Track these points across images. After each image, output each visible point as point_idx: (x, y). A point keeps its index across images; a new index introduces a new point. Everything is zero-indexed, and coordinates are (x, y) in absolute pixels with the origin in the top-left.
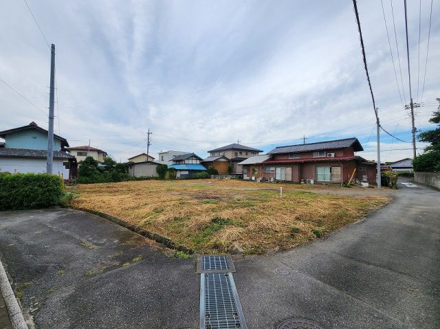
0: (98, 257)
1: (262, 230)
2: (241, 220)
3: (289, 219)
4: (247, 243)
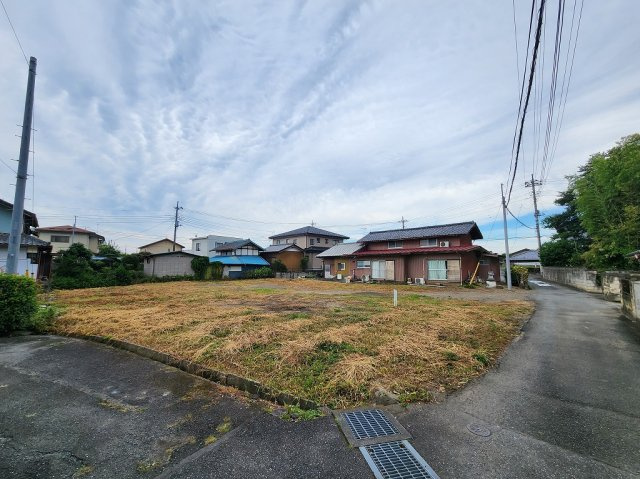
1: (403, 358)
2: (362, 345)
3: (430, 338)
4: (394, 382)
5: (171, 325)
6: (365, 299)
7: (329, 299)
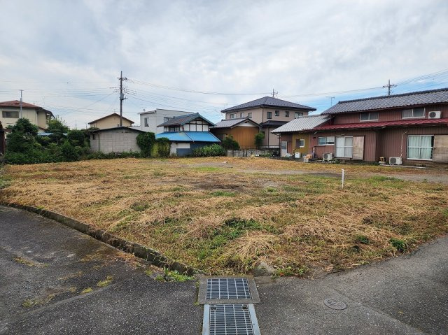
0: (43, 279)
1: (307, 238)
2: (272, 223)
3: (353, 222)
4: (280, 258)
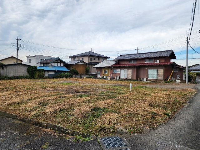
1: (132, 114)
5: (17, 100)
6: (116, 88)
7: (99, 88)
